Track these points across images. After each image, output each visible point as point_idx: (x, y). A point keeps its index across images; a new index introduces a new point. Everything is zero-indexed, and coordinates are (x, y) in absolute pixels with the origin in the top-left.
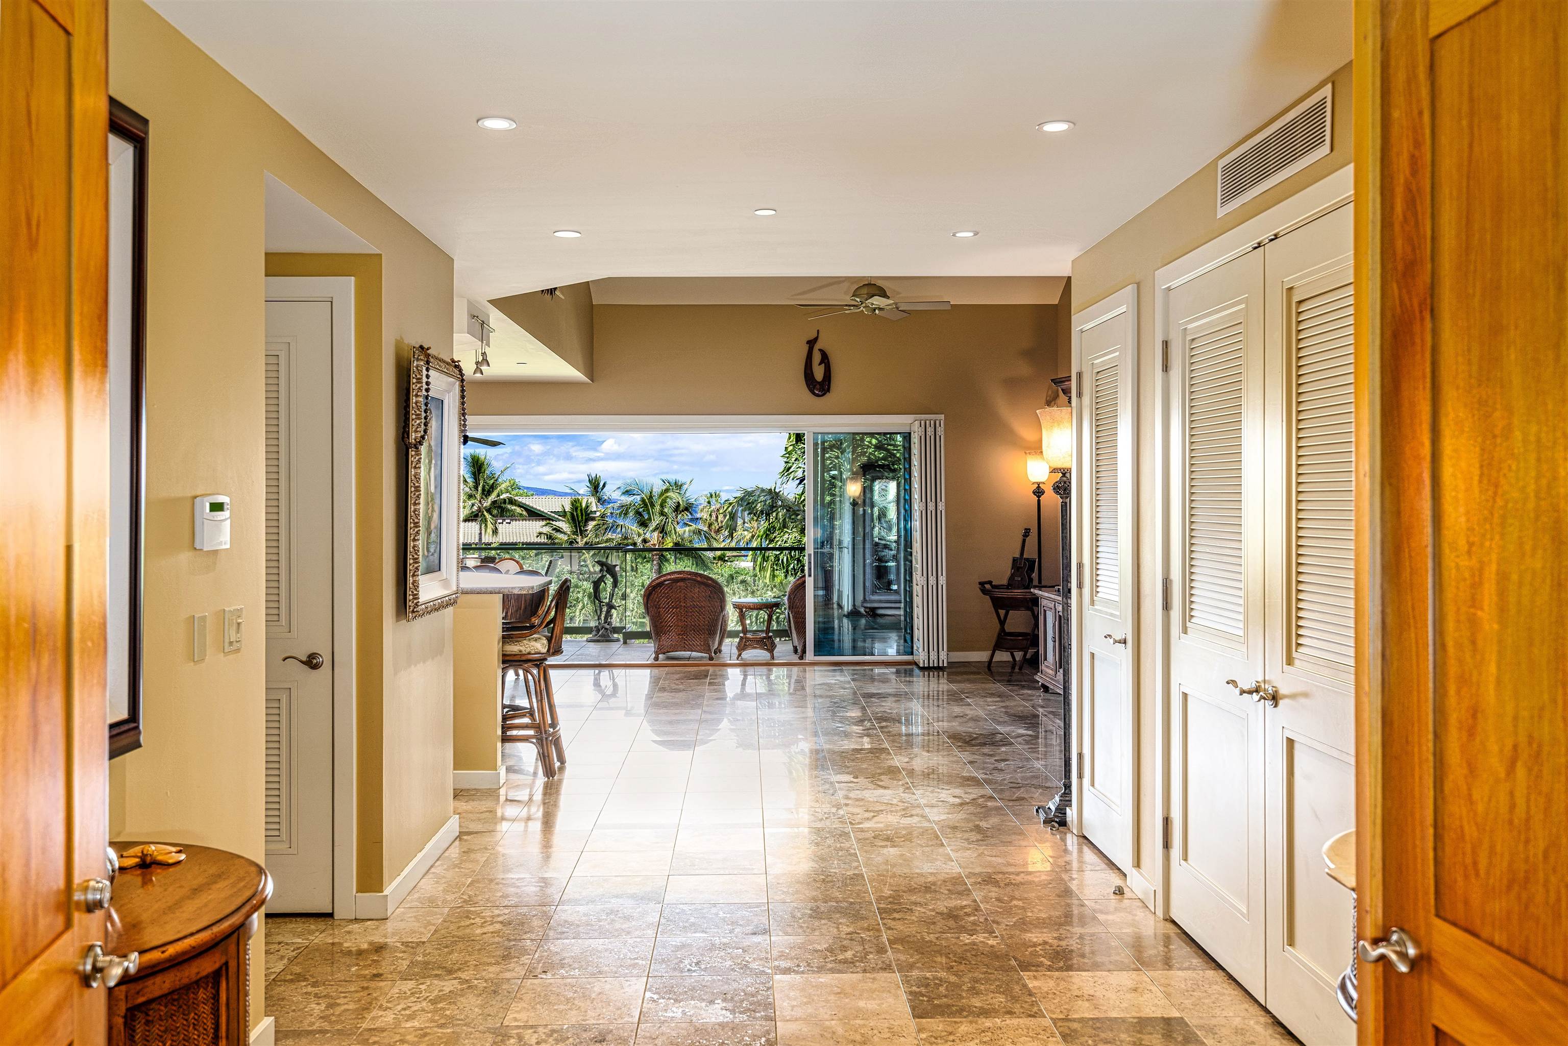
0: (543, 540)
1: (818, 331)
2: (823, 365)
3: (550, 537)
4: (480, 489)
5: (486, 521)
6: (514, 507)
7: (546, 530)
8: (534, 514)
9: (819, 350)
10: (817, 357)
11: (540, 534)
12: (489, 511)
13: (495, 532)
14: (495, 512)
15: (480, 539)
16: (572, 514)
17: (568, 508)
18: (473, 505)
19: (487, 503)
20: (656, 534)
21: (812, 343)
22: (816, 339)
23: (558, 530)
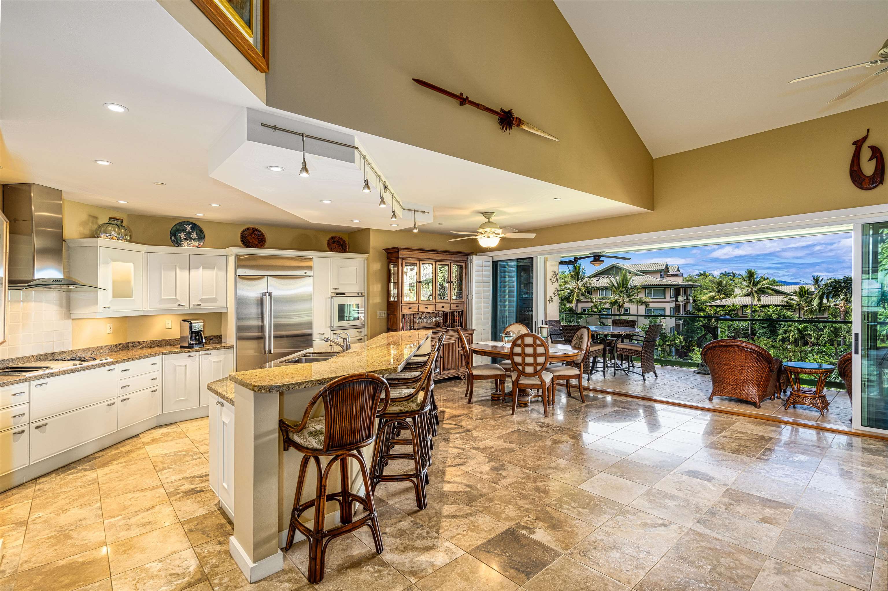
0: (784, 304)
1: (868, 130)
2: (874, 160)
3: (787, 302)
4: (752, 283)
5: (754, 296)
6: (769, 291)
7: (786, 299)
8: (778, 293)
9: (869, 147)
10: (866, 153)
11: (783, 301)
12: (756, 292)
13: (759, 300)
14: (759, 292)
15: (752, 302)
16: (800, 293)
17: (798, 290)
18: (748, 290)
19: (755, 289)
20: (842, 302)
21: (859, 144)
22: (865, 139)
23: (791, 299)
